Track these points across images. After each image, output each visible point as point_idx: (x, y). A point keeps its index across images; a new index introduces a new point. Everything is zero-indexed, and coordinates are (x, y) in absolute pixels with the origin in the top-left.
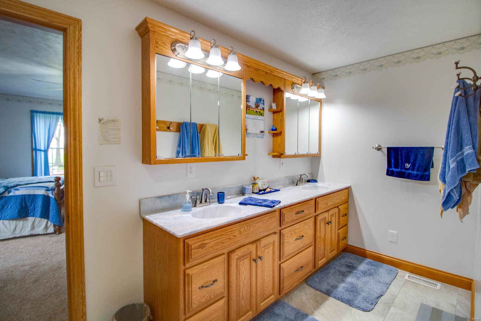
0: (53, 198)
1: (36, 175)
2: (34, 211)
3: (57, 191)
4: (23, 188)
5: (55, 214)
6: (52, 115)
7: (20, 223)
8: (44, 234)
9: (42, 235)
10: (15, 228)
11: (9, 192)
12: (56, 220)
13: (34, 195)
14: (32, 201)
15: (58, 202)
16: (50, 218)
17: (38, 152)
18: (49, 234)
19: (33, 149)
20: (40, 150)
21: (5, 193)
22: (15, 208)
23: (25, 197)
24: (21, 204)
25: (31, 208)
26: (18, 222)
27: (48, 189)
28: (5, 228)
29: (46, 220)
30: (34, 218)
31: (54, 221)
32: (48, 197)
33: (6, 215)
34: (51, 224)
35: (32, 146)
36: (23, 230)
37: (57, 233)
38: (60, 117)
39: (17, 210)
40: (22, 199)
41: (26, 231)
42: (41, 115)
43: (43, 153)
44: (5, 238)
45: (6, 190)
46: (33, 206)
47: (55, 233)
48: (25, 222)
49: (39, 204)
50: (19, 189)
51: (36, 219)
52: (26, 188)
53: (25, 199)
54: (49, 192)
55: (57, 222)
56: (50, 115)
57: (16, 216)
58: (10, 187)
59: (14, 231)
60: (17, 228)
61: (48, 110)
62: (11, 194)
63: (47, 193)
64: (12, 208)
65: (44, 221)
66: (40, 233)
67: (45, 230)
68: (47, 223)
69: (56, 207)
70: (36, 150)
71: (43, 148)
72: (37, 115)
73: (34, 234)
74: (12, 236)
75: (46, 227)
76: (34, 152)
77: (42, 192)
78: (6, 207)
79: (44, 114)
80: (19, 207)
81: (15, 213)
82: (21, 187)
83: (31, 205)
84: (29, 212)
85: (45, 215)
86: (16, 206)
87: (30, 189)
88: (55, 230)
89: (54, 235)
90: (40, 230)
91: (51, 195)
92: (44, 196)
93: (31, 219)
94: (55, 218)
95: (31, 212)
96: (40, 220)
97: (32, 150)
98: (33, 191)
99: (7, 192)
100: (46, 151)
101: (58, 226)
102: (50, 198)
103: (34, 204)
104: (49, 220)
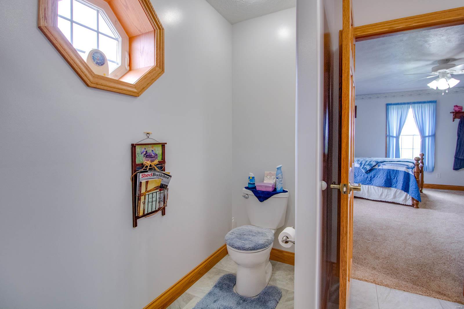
0: (413, 175)
1: (389, 157)
2: (397, 183)
3: (416, 170)
4: (388, 164)
5: (414, 190)
6: (403, 106)
7: (386, 191)
8: (403, 205)
9: (401, 204)
10: (382, 194)
11: (379, 166)
12: (415, 195)
13: (397, 171)
14: (395, 175)
15: (417, 180)
16: (410, 193)
17: (391, 138)
18: (407, 205)
19: (387, 135)
20: (393, 137)
21: (376, 166)
22: (383, 178)
23: (390, 171)
24: (387, 176)
25: (394, 181)
26: (384, 190)
27: (408, 167)
28: (375, 193)
29: (406, 193)
30: (396, 189)
31: (414, 195)
32: (408, 174)
33: (376, 182)
34: (410, 198)
35: (386, 134)
36: (387, 197)
37: (415, 207)
38: (411, 106)
39: (384, 181)
40: (388, 172)
41: (390, 198)
42: (395, 106)
43: (395, 139)
44: (374, 200)
45: (377, 164)
46: (395, 179)
47: (413, 206)
48: (389, 191)
49: (401, 179)
50: (386, 164)
51: (397, 191)
52: (391, 164)
53: (390, 172)
54: (409, 170)
55: (416, 197)
56: (401, 106)
57: (383, 184)
58: (379, 162)
59: (380, 196)
60: (383, 195)
61: (400, 102)
62: (380, 167)
63: (407, 170)
64: (381, 179)
65: (404, 193)
66: (400, 203)
67: (404, 201)
68: (406, 196)
69: (415, 184)
70: (389, 136)
71: (395, 135)
72: (391, 107)
73: (395, 202)
74: (379, 200)
75: (406, 199)
76: (388, 138)
77: (403, 169)
78: (376, 177)
79: (397, 106)
80: (385, 178)
81: (382, 182)
82: (387, 163)
83: (394, 178)
84: (392, 183)
85: (406, 188)
86: (384, 177)
87: (394, 166)
88: (413, 204)
89: (412, 207)
90: (400, 200)
91: (411, 173)
92: (405, 172)
93: (393, 190)
94: (415, 192)
95: (394, 184)
96: (400, 192)
97: (386, 137)
98: (396, 167)
99: (377, 165)
100: (397, 138)
101: (416, 201)
102: (410, 175)
103: (396, 178)
104: (409, 193)
